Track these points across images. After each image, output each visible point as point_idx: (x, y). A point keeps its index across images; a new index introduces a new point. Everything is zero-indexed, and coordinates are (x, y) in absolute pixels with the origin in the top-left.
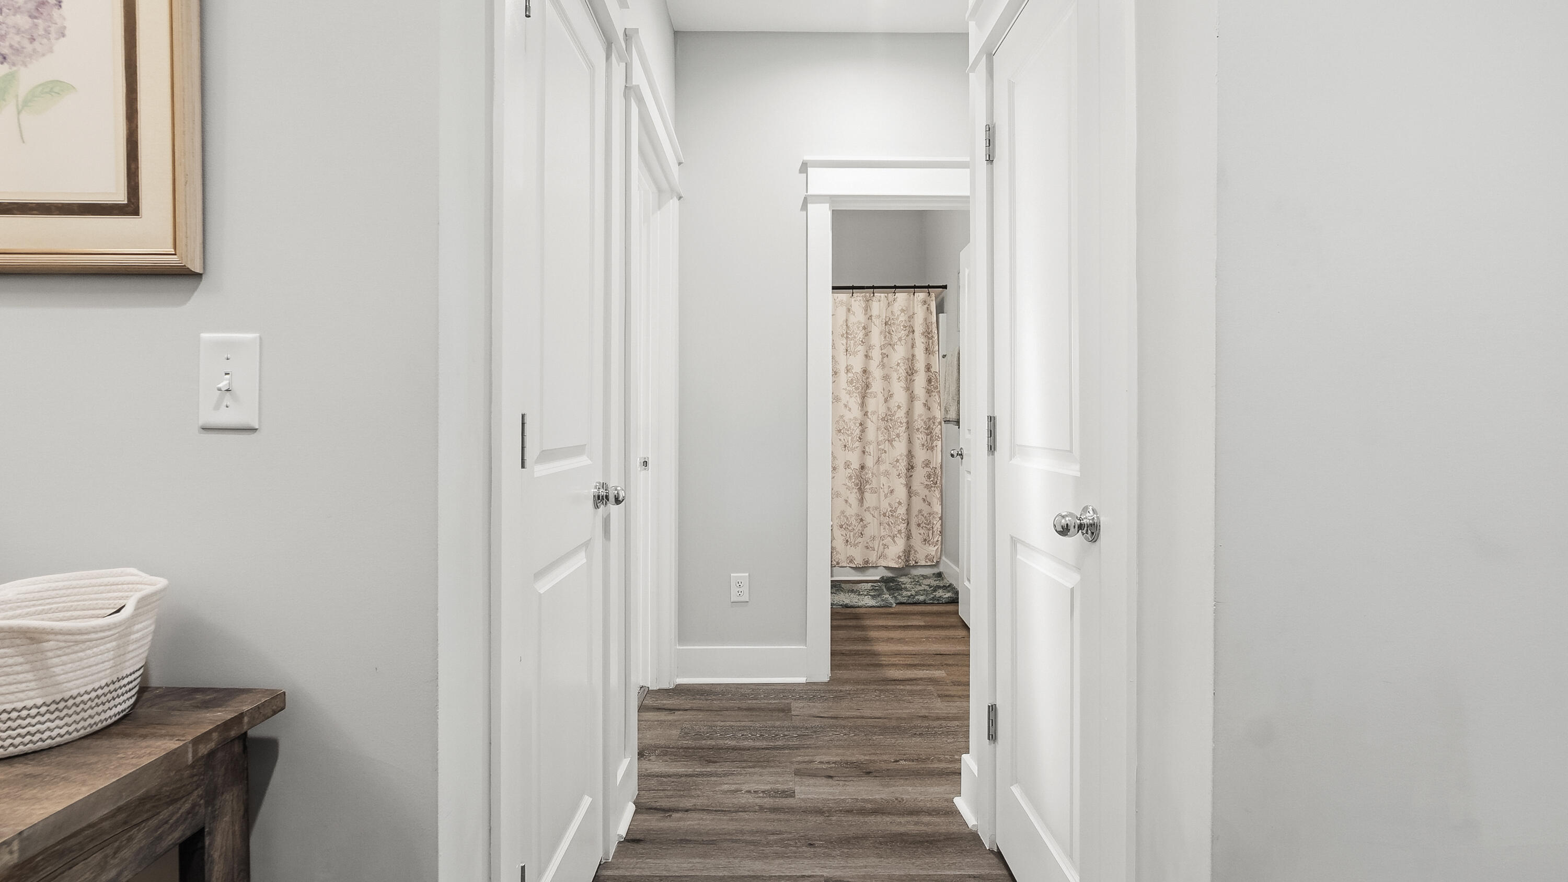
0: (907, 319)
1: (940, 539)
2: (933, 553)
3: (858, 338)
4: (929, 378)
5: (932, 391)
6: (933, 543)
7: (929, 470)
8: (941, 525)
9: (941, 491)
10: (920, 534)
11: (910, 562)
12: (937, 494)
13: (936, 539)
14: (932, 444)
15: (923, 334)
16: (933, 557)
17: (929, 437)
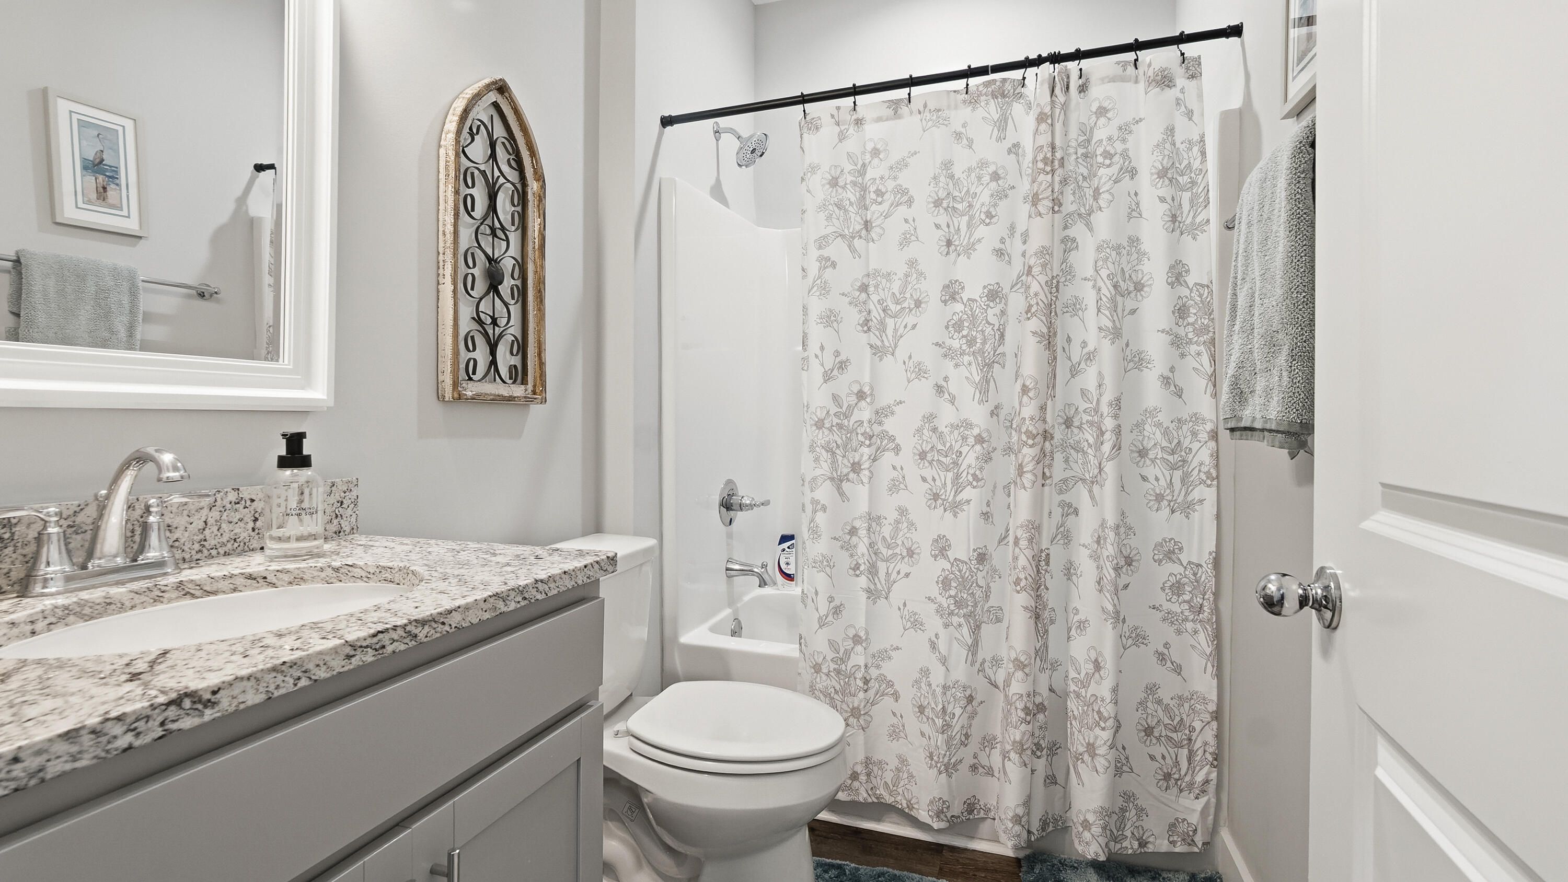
0: (1116, 134)
1: (1214, 776)
2: (1194, 819)
3: (978, 206)
4: (1180, 302)
5: (1190, 342)
6: (1191, 785)
7: (1177, 569)
8: (1219, 737)
9: (1217, 636)
10: (1152, 758)
11: (1126, 844)
12: (1203, 641)
13: (1200, 778)
14: (1187, 494)
15: (1162, 174)
16: (1195, 831)
17: (1178, 474)
